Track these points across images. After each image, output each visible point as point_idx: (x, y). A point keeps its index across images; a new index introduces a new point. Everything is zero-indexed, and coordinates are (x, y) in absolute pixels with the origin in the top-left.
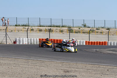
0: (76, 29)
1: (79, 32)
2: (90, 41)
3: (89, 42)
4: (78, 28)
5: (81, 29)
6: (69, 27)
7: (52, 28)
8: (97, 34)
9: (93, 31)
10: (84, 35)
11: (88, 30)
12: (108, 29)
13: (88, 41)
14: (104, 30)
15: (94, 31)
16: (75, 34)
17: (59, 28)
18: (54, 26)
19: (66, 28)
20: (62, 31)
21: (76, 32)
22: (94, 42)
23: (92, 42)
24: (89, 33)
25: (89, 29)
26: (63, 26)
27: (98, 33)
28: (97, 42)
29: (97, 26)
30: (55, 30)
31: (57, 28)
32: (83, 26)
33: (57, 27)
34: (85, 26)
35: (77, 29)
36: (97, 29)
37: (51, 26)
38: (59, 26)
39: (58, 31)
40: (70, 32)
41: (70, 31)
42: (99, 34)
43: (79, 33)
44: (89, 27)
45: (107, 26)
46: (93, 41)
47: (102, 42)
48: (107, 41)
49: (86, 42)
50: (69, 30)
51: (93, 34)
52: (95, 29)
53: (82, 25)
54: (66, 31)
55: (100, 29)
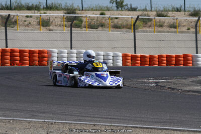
0: (90, 14)
1: (102, 25)
2: (139, 54)
3: (134, 58)
4: (99, 12)
5: (108, 15)
6: (70, 11)
7: (12, 13)
8: (160, 29)
9: (146, 22)
10: (117, 34)
12: (196, 14)
13: (130, 54)
14: (181, 17)
15: (150, 20)
16: (88, 31)
17: (36, 14)
18: (20, 8)
19: (60, 14)
20: (45, 23)
21: (91, 27)
22: (151, 58)
23: (142, 57)
24: (135, 27)
25: (135, 15)
26: (49, 8)
27: (161, 26)
28: (160, 57)
30: (24, 19)
31: (29, 13)
32: (115, 5)
33: (29, 8)
34: (120, 5)
35: (95, 15)
36: (159, 15)
37: (9, 8)
38: (36, 8)
39: (33, 21)
40: (71, 26)
42: (168, 29)
43: (100, 28)
44: (134, 10)
46: (147, 55)
47: (177, 57)
48: (191, 52)
49: (125, 57)
50: (69, 19)
51: (148, 29)
52: (152, 15)
53: (112, 1)
54: (58, 21)
55: (170, 13)
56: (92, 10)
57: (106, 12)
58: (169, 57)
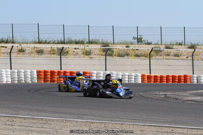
0: (119, 47)
1: (127, 55)
2: (153, 75)
3: (149, 77)
4: (125, 46)
5: (131, 47)
6: (105, 44)
7: (65, 46)
8: (167, 57)
9: (158, 52)
10: (137, 61)
11: (146, 49)
12: (192, 47)
13: (147, 75)
14: (182, 49)
15: (160, 51)
16: (117, 58)
17: (81, 47)
18: (70, 42)
19: (99, 46)
20: (88, 53)
21: (120, 55)
22: (162, 77)
23: (155, 77)
24: (150, 56)
25: (150, 47)
26: (90, 42)
27: (168, 55)
28: (167, 77)
29: (167, 40)
30: (73, 50)
31: (77, 46)
32: (136, 40)
33: (77, 43)
34: (139, 40)
35: (122, 47)
36: (167, 48)
37: (63, 43)
38: (82, 43)
39: (80, 52)
40: (106, 55)
41: (107, 51)
42: (173, 57)
43: (126, 57)
44: (150, 44)
45: (190, 40)
46: (159, 75)
47: (179, 77)
48: (189, 73)
49: (143, 76)
50: (104, 51)
51: (159, 57)
52: (162, 47)
53: (134, 38)
54: (97, 52)
55: (175, 47)
56: (121, 44)
57: (130, 46)
58: (173, 77)
